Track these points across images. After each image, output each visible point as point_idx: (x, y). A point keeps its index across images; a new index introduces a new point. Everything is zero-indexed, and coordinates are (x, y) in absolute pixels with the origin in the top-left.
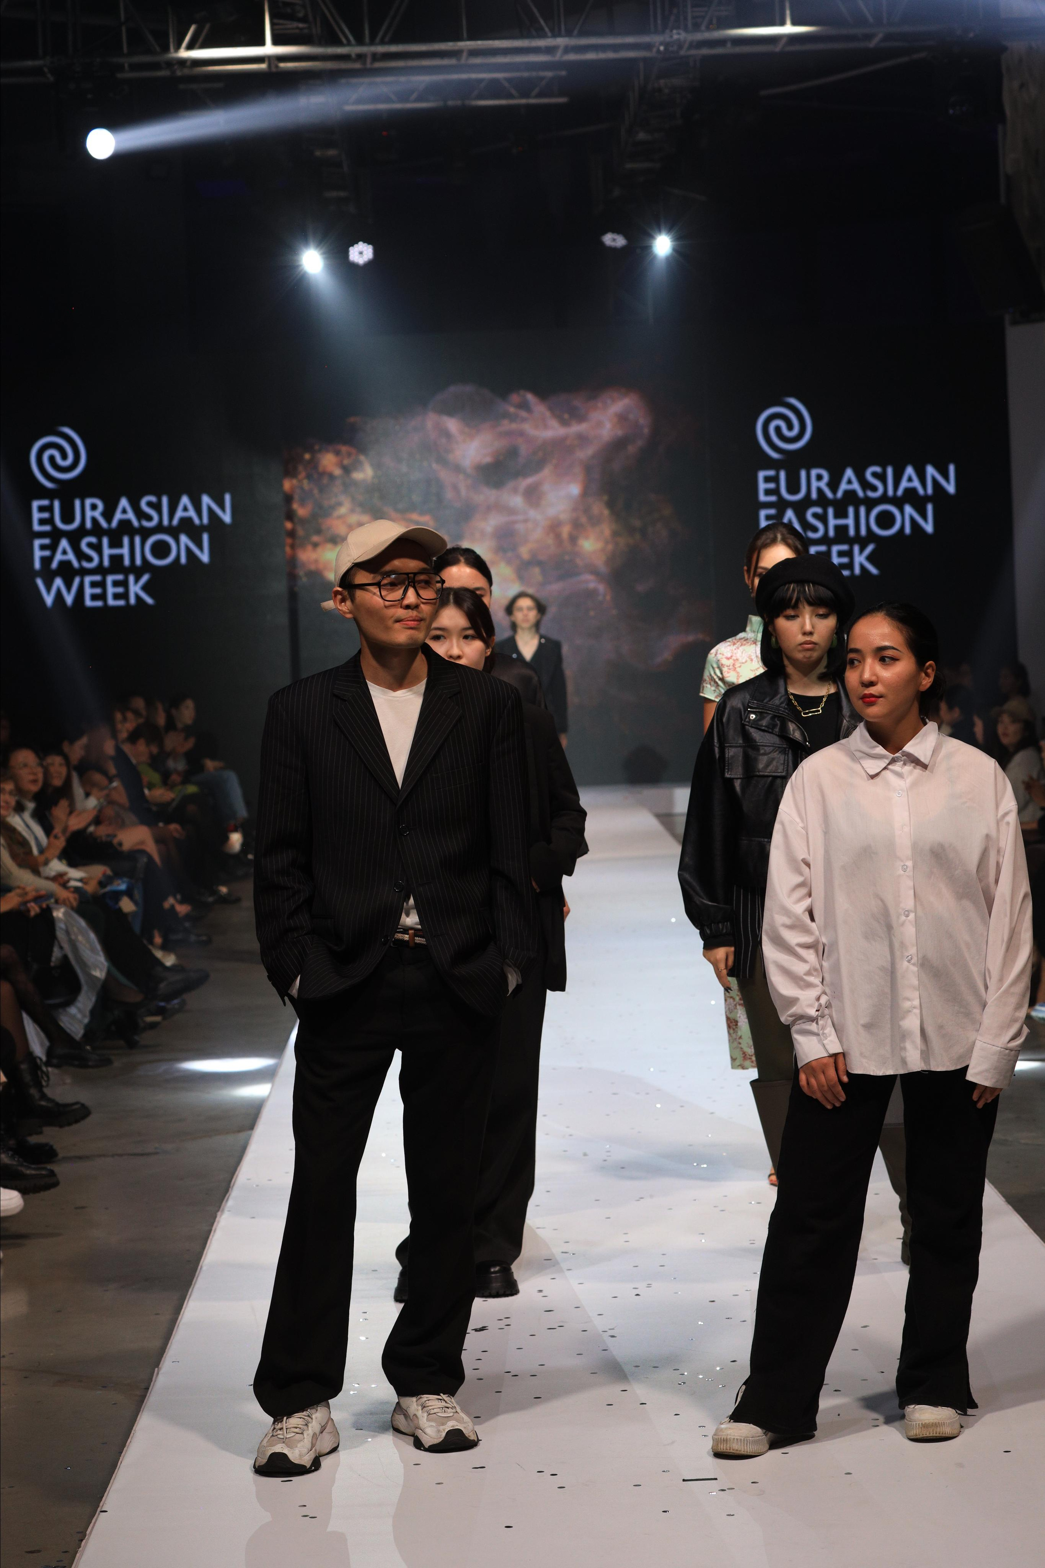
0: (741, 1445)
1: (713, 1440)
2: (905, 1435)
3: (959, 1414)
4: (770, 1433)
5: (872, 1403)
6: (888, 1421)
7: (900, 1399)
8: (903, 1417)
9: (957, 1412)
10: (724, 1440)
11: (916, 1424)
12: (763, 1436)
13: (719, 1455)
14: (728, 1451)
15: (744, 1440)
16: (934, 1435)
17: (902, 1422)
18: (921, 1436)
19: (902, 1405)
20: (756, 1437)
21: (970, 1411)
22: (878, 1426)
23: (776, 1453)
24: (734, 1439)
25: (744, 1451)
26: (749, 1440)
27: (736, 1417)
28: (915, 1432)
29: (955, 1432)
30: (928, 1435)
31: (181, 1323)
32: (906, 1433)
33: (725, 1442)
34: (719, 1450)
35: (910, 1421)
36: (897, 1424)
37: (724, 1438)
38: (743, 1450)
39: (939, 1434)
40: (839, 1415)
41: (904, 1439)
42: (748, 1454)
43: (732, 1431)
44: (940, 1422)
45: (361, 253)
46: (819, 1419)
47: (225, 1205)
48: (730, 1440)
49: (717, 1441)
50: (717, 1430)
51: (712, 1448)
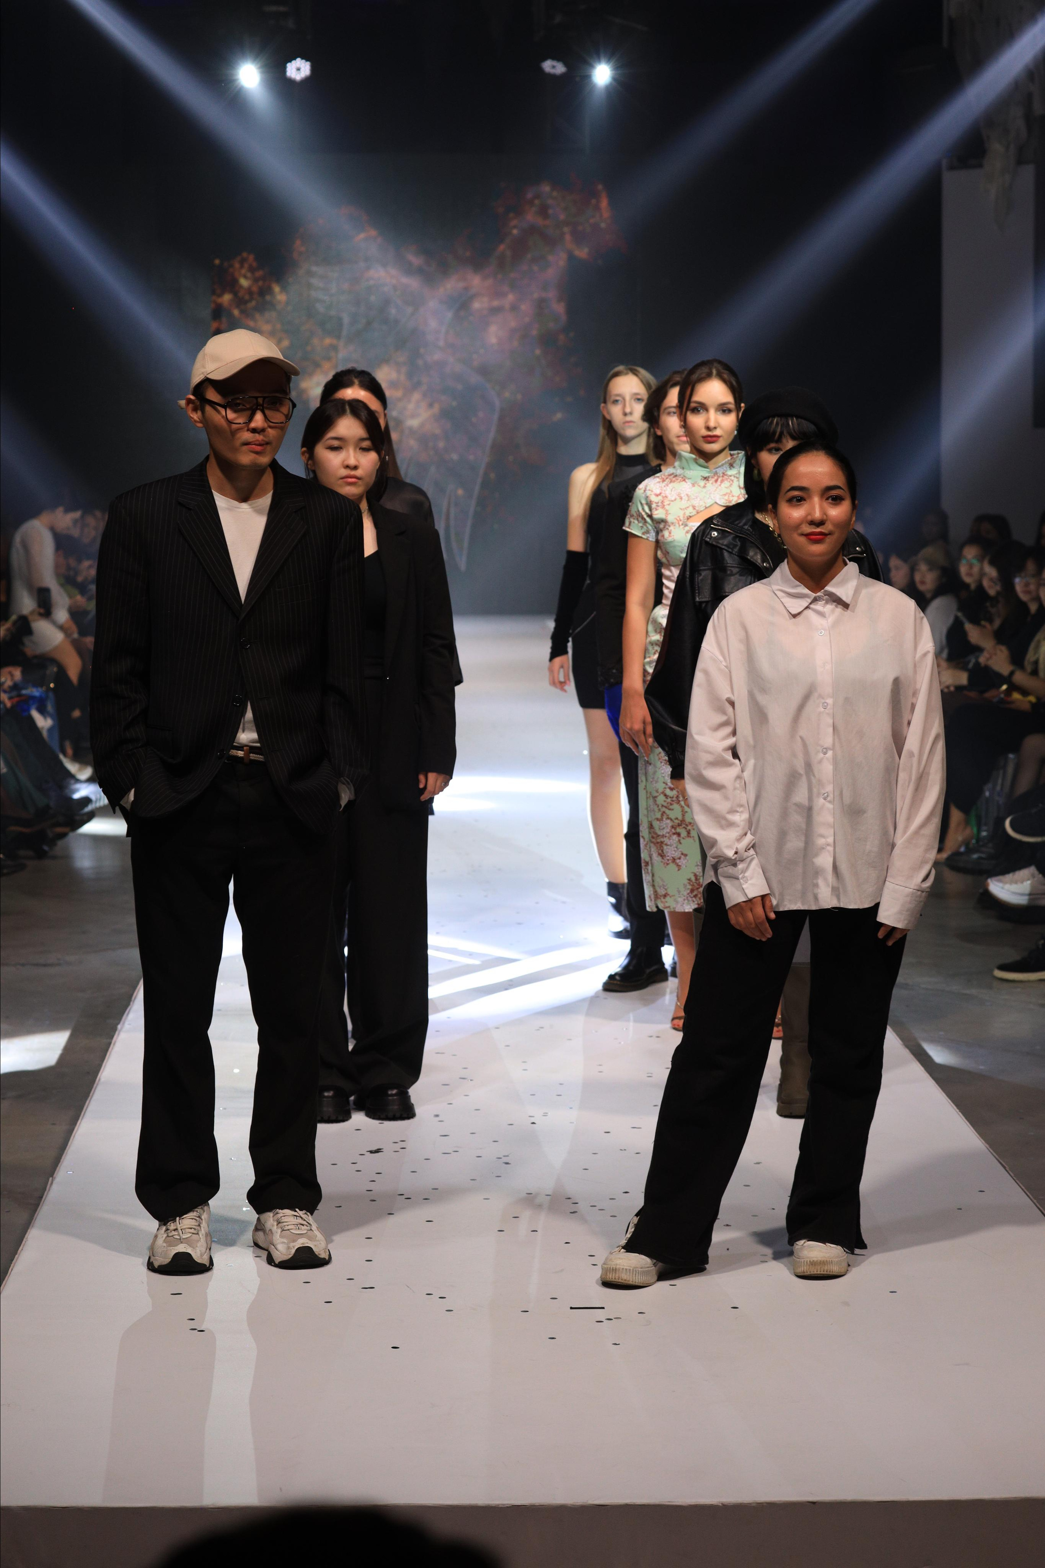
0: (629, 1275)
1: (602, 1269)
2: (793, 1271)
3: (847, 1252)
4: (660, 1264)
5: (765, 1238)
6: (777, 1256)
7: (789, 1235)
8: (791, 1253)
9: (845, 1251)
10: (613, 1270)
11: (804, 1261)
12: (652, 1267)
13: (608, 1284)
14: (617, 1280)
15: (634, 1271)
16: (822, 1273)
17: (791, 1259)
18: (809, 1273)
19: (791, 1242)
20: (645, 1268)
21: (857, 1251)
22: (767, 1262)
23: (664, 1285)
24: (623, 1269)
25: (632, 1282)
26: (638, 1270)
27: (631, 1246)
28: (800, 1270)
29: (843, 1271)
30: (815, 1273)
31: (77, 1135)
32: (794, 1270)
33: (614, 1273)
34: (608, 1279)
35: (799, 1258)
36: (785, 1260)
37: (613, 1268)
38: (631, 1280)
39: (827, 1272)
40: (728, 1249)
41: (792, 1276)
42: (637, 1284)
43: (621, 1261)
44: (828, 1260)
45: (298, 69)
46: (712, 1252)
47: (126, 1018)
48: (619, 1270)
49: (606, 1271)
50: (606, 1259)
51: (601, 1277)
